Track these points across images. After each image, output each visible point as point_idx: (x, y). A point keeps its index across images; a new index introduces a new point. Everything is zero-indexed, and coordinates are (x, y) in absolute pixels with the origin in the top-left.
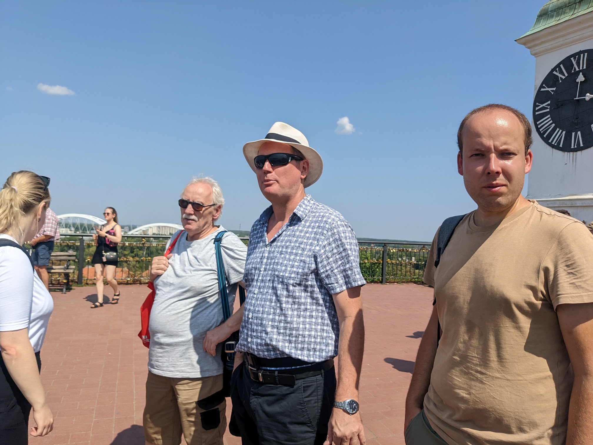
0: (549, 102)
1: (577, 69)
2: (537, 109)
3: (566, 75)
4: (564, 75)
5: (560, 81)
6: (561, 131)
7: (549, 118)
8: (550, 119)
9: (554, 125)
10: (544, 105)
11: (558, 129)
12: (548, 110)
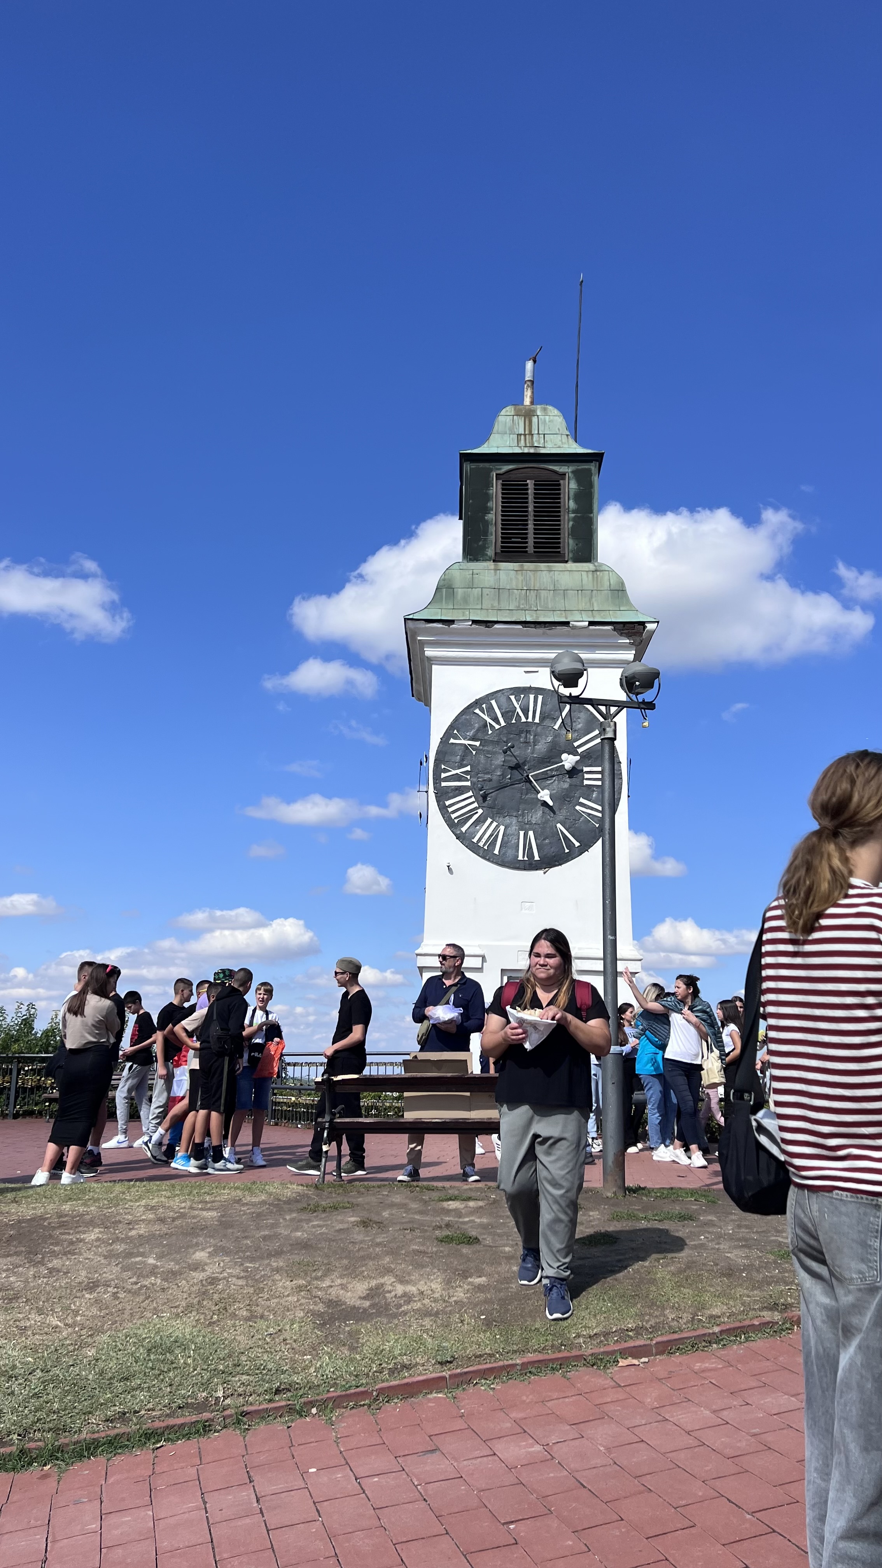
0: (468, 768)
1: (524, 720)
3: (503, 724)
4: (498, 722)
5: (490, 732)
6: (495, 824)
7: (470, 797)
9: (480, 811)
10: (458, 771)
11: (489, 820)
12: (468, 784)
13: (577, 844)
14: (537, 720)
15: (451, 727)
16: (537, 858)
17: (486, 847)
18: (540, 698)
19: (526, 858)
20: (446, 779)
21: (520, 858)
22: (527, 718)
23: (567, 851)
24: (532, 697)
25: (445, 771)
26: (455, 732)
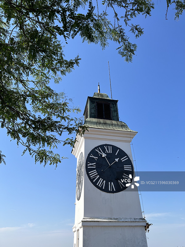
2: (88, 165)
8: (96, 172)
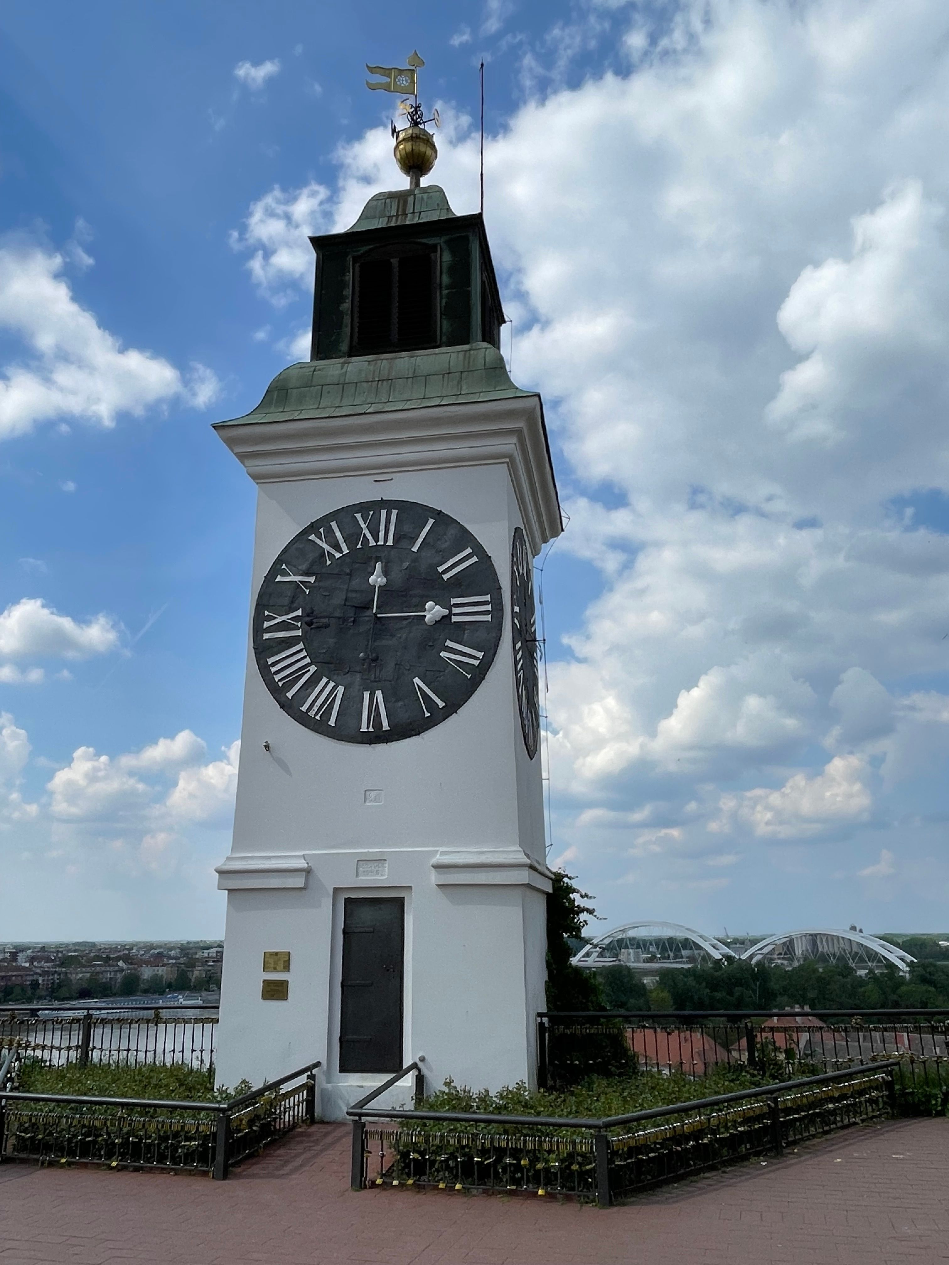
13: (441, 704)
14: (390, 543)
15: (279, 561)
16: (386, 726)
17: (318, 718)
18: (395, 512)
19: (371, 729)
20: (269, 630)
21: (364, 729)
22: (377, 541)
23: (427, 715)
24: (384, 512)
25: (269, 618)
26: (284, 566)
